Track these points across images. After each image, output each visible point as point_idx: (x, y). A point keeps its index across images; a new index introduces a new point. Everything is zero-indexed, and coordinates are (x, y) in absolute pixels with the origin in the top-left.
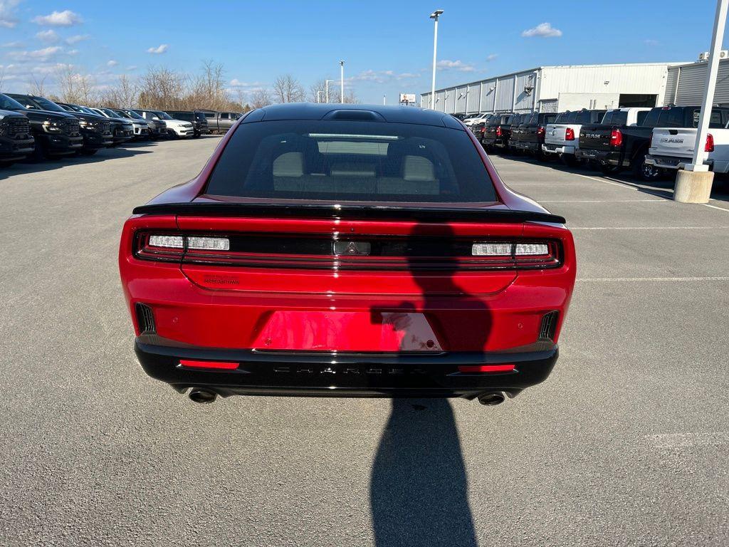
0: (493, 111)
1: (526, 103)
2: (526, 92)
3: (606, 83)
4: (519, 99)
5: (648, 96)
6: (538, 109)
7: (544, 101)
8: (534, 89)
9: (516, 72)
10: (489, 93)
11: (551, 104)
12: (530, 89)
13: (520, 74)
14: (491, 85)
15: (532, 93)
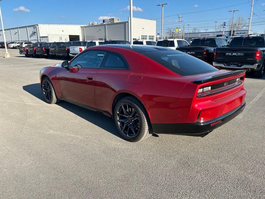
0: (19, 41)
1: (34, 37)
2: (33, 33)
3: (63, 31)
4: (31, 36)
5: (76, 36)
6: (40, 40)
7: (42, 37)
8: (37, 32)
9: (27, 25)
10: (16, 34)
11: (46, 38)
12: (35, 32)
13: (29, 26)
14: (16, 30)
15: (36, 34)
